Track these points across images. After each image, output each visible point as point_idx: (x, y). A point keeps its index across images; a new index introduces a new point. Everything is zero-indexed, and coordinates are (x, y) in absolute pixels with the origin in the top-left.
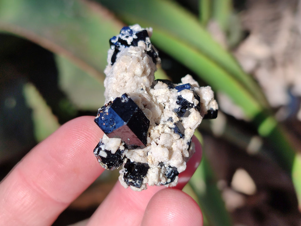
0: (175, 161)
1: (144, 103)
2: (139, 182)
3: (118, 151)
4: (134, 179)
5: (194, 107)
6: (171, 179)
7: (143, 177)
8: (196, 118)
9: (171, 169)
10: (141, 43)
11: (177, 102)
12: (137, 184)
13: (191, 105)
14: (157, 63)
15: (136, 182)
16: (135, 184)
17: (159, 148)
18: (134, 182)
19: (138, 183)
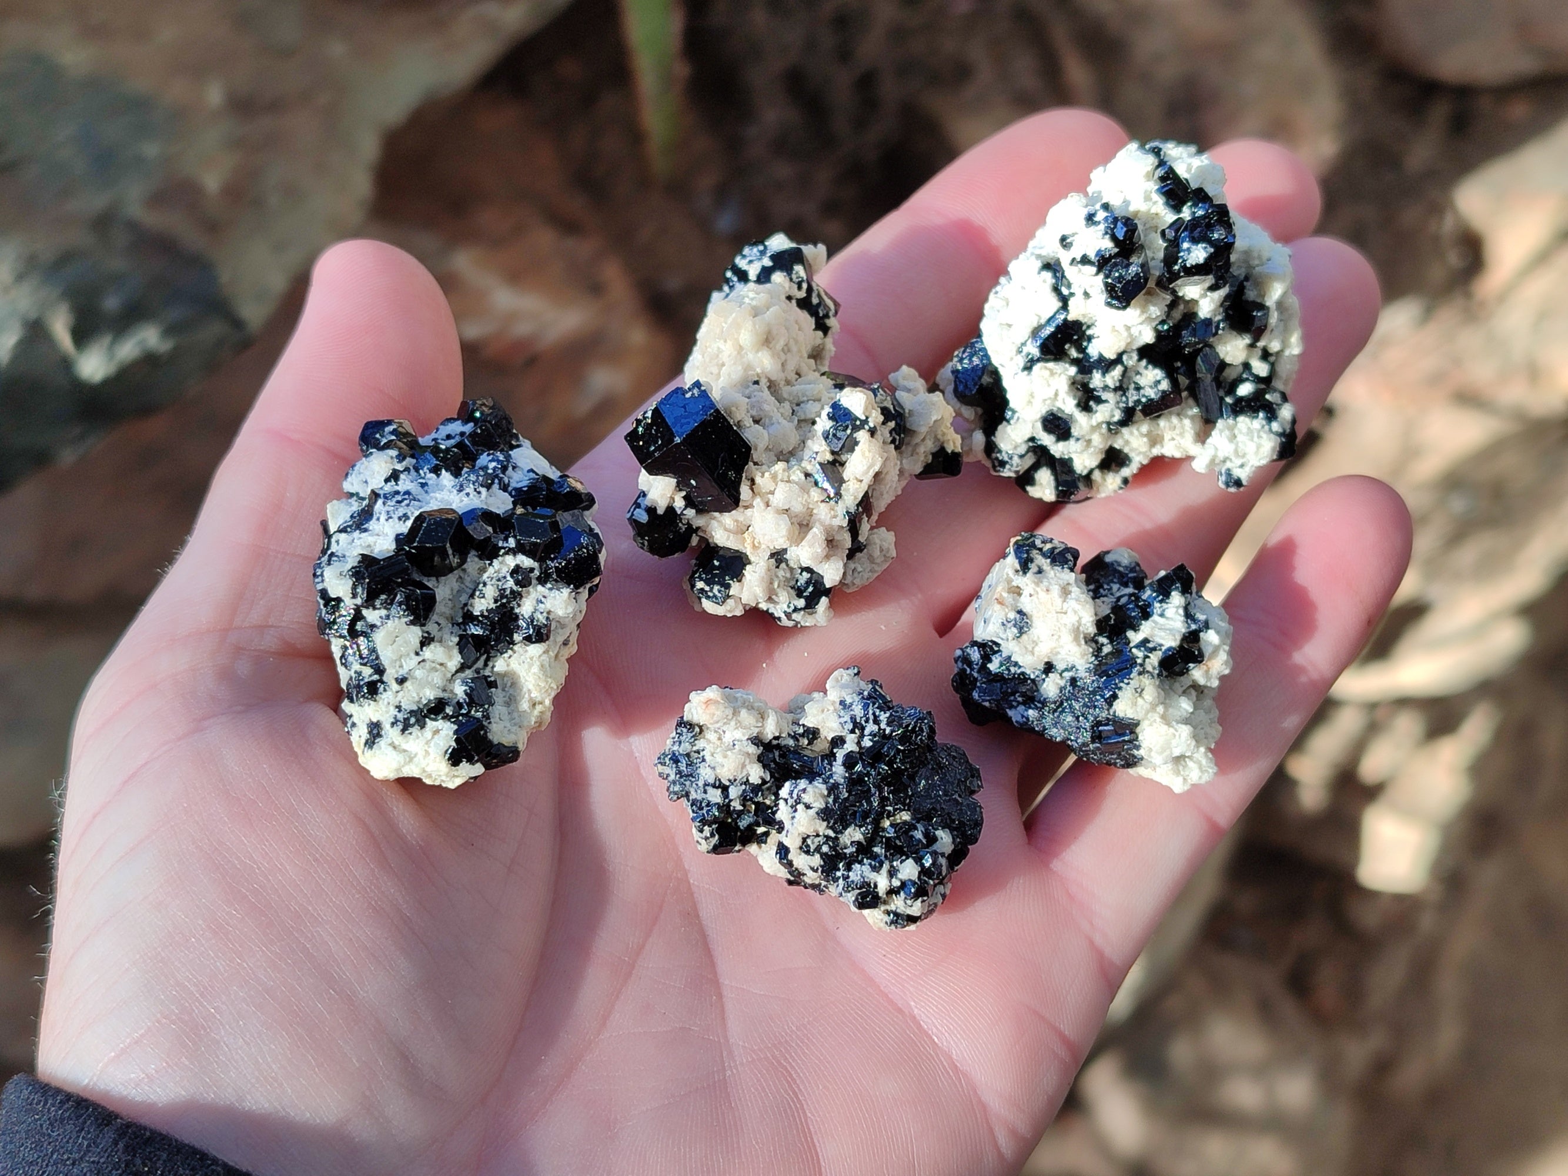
0: (807, 548)
1: (754, 413)
2: (719, 591)
3: (670, 509)
4: (708, 582)
5: (867, 427)
6: (806, 601)
7: (731, 582)
8: (867, 454)
9: (806, 575)
10: (778, 277)
11: (828, 415)
12: (715, 596)
13: (858, 423)
14: (830, 332)
15: (711, 590)
16: (710, 594)
17: (770, 515)
18: (707, 588)
19: (717, 593)
